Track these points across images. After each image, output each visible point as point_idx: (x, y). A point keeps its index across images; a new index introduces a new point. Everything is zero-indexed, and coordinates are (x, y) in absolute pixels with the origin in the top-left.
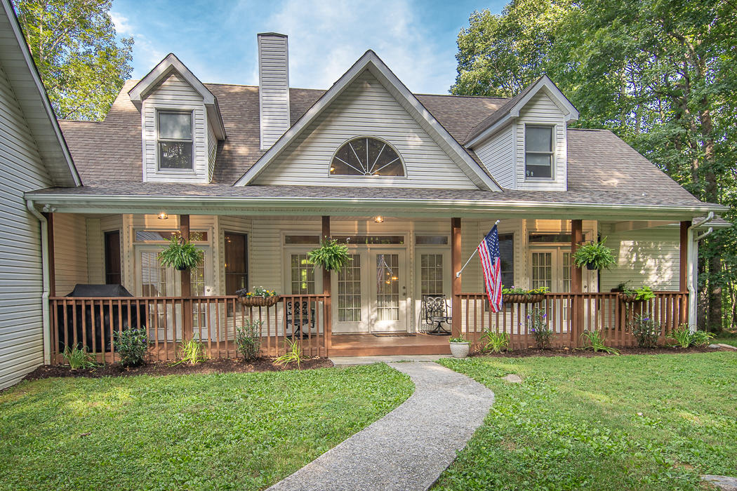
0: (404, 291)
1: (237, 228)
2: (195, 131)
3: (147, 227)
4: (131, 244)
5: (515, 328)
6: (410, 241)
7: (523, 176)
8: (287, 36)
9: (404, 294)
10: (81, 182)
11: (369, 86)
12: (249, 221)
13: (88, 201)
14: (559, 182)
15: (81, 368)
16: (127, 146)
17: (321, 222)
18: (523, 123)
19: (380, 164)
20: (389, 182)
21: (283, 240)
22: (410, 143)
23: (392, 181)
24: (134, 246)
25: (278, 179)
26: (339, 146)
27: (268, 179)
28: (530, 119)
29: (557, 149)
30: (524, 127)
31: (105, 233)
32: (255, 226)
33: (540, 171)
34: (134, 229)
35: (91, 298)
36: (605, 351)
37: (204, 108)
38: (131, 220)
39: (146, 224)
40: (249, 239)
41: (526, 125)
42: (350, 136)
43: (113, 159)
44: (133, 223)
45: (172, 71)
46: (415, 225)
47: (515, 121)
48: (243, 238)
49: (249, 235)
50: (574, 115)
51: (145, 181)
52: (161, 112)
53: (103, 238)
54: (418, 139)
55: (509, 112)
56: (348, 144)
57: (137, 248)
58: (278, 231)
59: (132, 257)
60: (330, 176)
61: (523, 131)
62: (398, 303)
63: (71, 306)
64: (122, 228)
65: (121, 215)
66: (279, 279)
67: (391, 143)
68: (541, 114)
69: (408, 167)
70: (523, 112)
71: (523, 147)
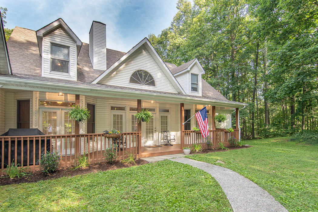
0: (155, 129)
1: (92, 102)
2: (70, 56)
3: (47, 99)
4: (38, 107)
5: (191, 142)
6: (157, 110)
7: (191, 90)
8: (106, 25)
9: (155, 131)
10: (11, 72)
11: (144, 51)
12: (96, 99)
13: (26, 83)
14: (200, 94)
15: (17, 177)
16: (24, 58)
17: (137, 102)
18: (190, 72)
19: (147, 81)
20: (151, 88)
21: (110, 108)
22: (158, 74)
23: (152, 88)
24: (39, 108)
25: (109, 82)
26: (133, 72)
27: (104, 82)
28: (192, 72)
29: (199, 82)
30: (190, 74)
31: (18, 101)
32: (98, 102)
33: (195, 89)
34: (39, 100)
35: (22, 136)
36: (225, 149)
37: (75, 46)
38: (38, 95)
39: (47, 97)
40: (96, 107)
41: (191, 73)
42: (137, 68)
43: (18, 63)
44: (39, 96)
45: (60, 27)
46: (159, 105)
47: (188, 72)
48: (93, 106)
49: (96, 105)
50: (204, 72)
51: (43, 76)
52: (53, 44)
53: (16, 103)
54: (160, 73)
55: (187, 68)
56: (136, 72)
57: (40, 109)
58: (108, 104)
59: (38, 114)
60: (130, 83)
61: (190, 75)
62: (153, 134)
63: (8, 141)
64: (32, 99)
65: (32, 91)
66: (108, 125)
67: (151, 74)
68: (195, 71)
69: (157, 83)
70: (191, 69)
71: (191, 81)
